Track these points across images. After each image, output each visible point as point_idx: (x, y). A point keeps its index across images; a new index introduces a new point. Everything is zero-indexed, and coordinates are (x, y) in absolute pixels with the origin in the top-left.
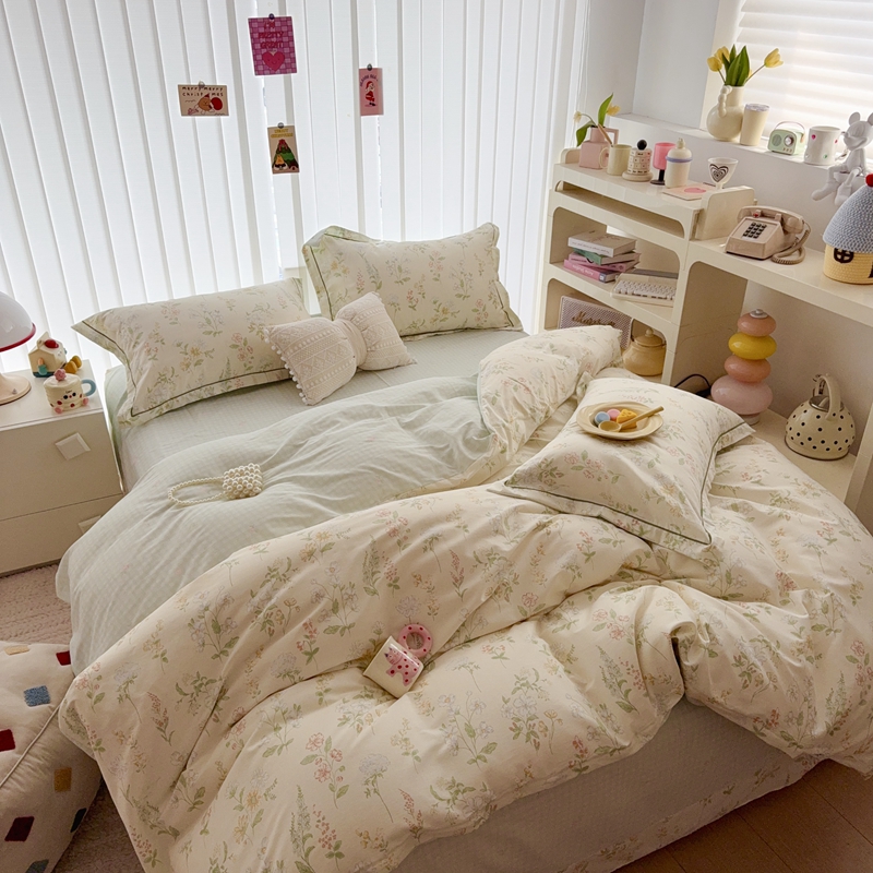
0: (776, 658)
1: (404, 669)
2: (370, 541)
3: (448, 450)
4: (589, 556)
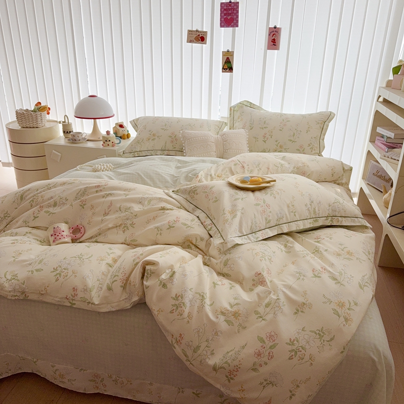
1: (56, 236)
2: (86, 186)
4: (170, 227)
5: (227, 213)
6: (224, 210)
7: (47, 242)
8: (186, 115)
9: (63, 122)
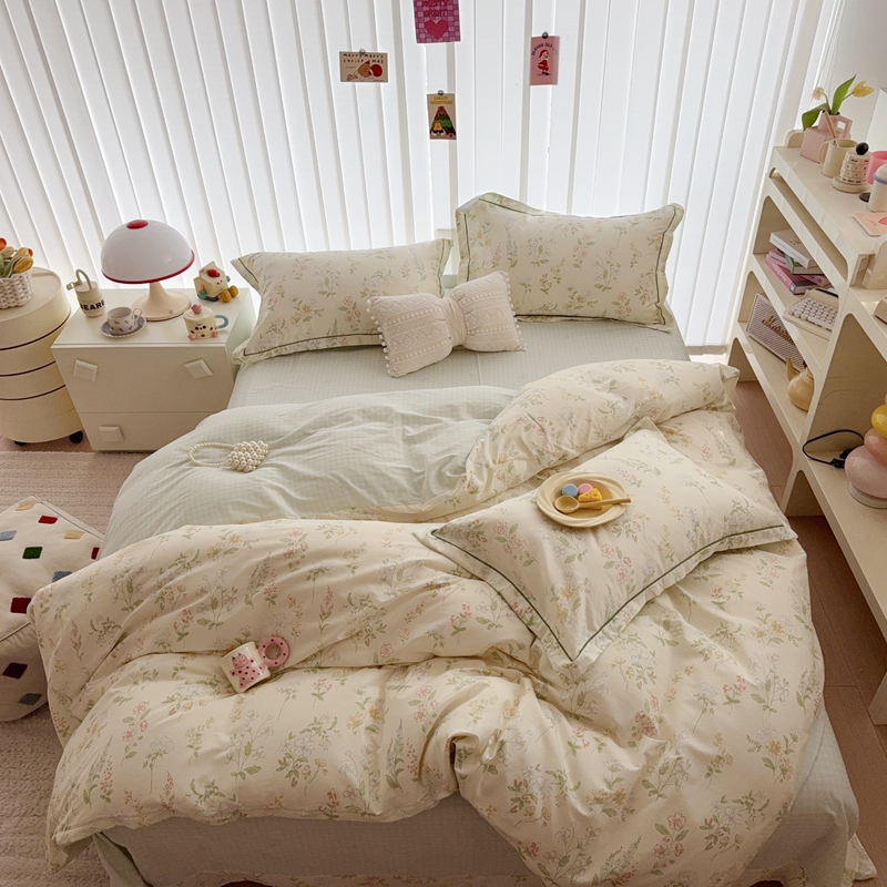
0: (562, 798)
1: (243, 675)
2: (265, 557)
3: (421, 477)
4: (458, 630)
5: (560, 595)
6: (552, 590)
7: (223, 680)
8: (359, 244)
9: (78, 284)
